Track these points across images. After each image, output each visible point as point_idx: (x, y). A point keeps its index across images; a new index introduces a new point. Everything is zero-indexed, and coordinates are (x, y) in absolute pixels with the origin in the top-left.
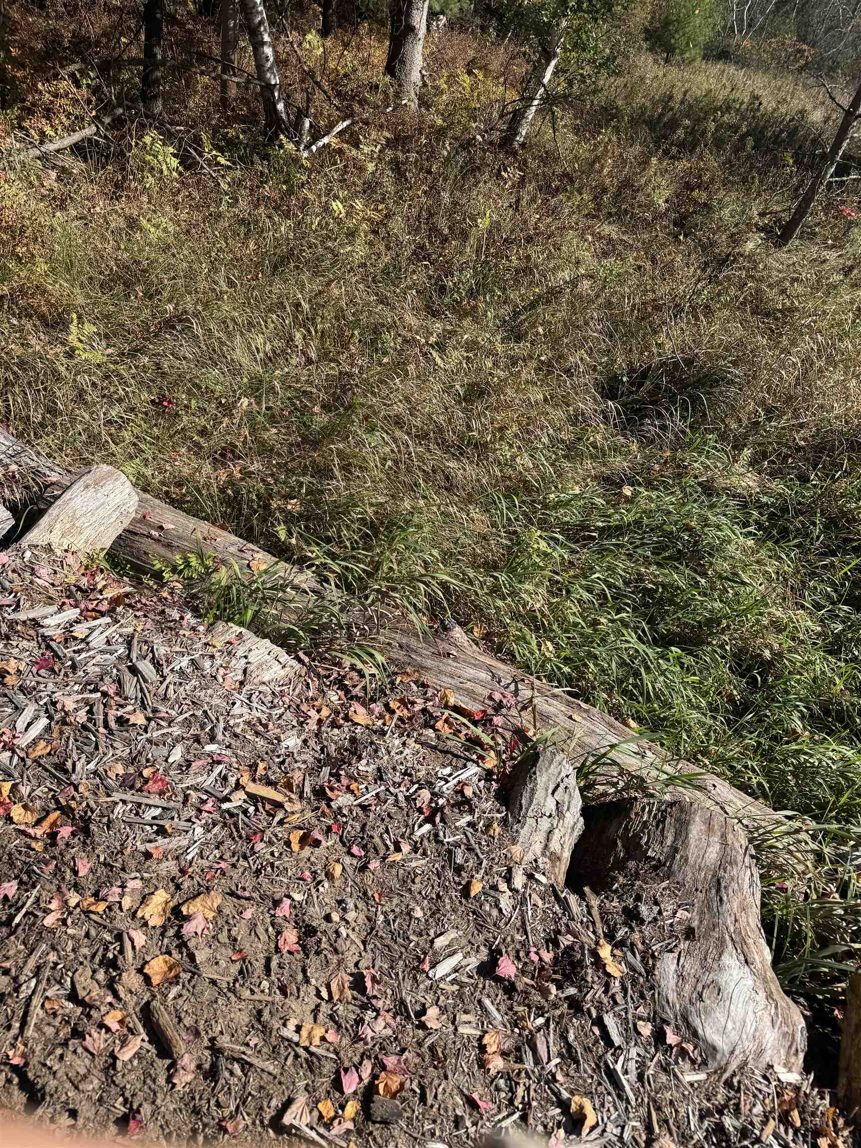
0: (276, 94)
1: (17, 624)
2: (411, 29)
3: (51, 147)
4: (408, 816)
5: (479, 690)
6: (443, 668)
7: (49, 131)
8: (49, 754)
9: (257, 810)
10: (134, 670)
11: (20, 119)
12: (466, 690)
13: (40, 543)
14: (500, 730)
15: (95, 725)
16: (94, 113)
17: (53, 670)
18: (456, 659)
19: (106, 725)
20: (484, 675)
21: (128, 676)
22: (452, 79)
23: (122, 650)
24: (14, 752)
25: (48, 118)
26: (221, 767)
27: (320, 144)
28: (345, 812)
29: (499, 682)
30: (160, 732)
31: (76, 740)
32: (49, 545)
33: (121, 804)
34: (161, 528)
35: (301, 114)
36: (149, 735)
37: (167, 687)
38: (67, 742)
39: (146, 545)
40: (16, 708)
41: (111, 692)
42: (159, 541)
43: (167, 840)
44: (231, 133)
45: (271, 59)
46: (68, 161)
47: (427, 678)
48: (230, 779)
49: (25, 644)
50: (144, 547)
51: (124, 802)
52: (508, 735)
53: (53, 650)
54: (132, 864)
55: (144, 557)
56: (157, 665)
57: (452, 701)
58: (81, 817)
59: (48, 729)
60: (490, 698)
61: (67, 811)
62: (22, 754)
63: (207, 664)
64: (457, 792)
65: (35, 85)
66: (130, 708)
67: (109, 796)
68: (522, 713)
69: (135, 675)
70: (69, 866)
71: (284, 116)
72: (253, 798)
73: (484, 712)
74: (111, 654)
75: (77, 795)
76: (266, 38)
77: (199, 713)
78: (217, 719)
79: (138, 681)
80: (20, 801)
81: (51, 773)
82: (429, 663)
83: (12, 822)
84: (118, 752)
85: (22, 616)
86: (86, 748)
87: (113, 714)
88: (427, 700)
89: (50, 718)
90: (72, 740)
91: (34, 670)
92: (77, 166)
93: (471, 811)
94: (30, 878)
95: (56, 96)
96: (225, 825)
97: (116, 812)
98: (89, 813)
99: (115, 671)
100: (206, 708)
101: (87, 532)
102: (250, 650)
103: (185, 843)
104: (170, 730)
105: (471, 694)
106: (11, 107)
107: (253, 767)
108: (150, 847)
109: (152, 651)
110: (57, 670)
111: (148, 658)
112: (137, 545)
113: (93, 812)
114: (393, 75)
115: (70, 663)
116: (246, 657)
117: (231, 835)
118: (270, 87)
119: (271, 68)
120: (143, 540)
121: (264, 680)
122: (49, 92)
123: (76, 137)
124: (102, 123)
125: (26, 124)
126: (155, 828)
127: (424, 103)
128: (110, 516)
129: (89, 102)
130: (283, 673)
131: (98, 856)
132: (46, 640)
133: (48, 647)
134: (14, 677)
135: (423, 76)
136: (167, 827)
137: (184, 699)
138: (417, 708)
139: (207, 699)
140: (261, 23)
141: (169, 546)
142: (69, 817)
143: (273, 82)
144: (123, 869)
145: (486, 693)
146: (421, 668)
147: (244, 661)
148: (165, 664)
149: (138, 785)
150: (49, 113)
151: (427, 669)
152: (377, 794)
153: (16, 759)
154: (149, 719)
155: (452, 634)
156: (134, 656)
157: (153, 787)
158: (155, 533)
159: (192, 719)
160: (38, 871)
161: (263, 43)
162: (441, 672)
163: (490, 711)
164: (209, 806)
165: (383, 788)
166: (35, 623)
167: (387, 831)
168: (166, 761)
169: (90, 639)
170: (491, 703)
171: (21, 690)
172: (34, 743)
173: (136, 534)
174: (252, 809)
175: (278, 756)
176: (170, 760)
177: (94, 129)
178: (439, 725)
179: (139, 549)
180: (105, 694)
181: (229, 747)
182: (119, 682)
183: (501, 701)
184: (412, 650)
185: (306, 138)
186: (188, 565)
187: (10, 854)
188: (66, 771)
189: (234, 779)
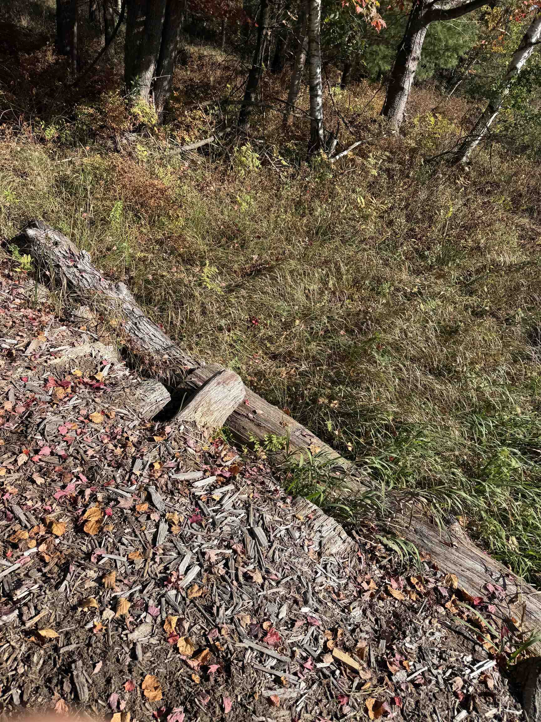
0: (320, 125)
1: (178, 483)
2: (402, 89)
3: (187, 148)
4: (448, 698)
5: (476, 579)
6: (448, 555)
7: (187, 139)
8: (201, 597)
9: (341, 673)
10: (252, 533)
11: (172, 130)
12: (467, 577)
13: (189, 420)
14: (494, 617)
15: (230, 577)
16: (214, 130)
17: (201, 525)
18: (457, 549)
19: (237, 580)
20: (480, 568)
21: (249, 538)
22: (423, 119)
23: (243, 513)
24: (178, 591)
25: (188, 131)
26: (313, 628)
27: (342, 155)
28: (403, 687)
29: (491, 575)
30: (272, 591)
31: (218, 588)
32: (195, 422)
33: (249, 651)
34: (254, 412)
35: (332, 136)
36: (265, 592)
37: (274, 552)
38: (212, 588)
39: (244, 422)
40: (179, 553)
41: (239, 550)
42: (253, 421)
43: (282, 690)
44: (289, 145)
45: (320, 105)
46: (195, 156)
47: (436, 562)
48: (320, 640)
49: (183, 500)
50: (243, 424)
51: (252, 649)
52: (500, 622)
53: (200, 508)
54: (260, 708)
55: (242, 431)
56: (266, 530)
57: (456, 585)
58: (223, 656)
59: (199, 575)
60: (485, 588)
61: (214, 649)
62: (184, 594)
63: (297, 534)
64: (480, 682)
65: (184, 112)
66: (251, 567)
67: (241, 641)
68: (510, 605)
69: (254, 539)
70: (218, 702)
71: (322, 137)
72: (337, 661)
73: (481, 599)
74: (237, 517)
75: (220, 637)
76: (320, 93)
77: (295, 578)
78: (307, 584)
79: (255, 543)
80: (183, 635)
81: (202, 614)
82: (438, 549)
83: (178, 652)
84: (245, 603)
85: (181, 477)
86: (224, 596)
87: (241, 570)
88: (437, 580)
89: (201, 565)
90: (215, 587)
91: (189, 522)
92: (200, 160)
93: (496, 705)
94: (193, 708)
95: (194, 119)
96: (321, 684)
97: (247, 656)
98: (229, 656)
99: (240, 532)
100: (299, 574)
101: (216, 414)
102: (322, 526)
103: (294, 695)
104: (277, 590)
105: (470, 581)
106: (168, 123)
107: (334, 631)
108: (270, 693)
109: (262, 518)
110: (204, 525)
111: (260, 524)
112: (239, 421)
113: (232, 655)
114: (386, 114)
115: (211, 520)
116: (320, 531)
117: (325, 693)
118: (317, 121)
119: (319, 110)
120: (244, 419)
121: (332, 552)
122: (191, 116)
123: (201, 143)
124: (217, 135)
125: (175, 133)
126: (273, 677)
127: (403, 132)
128: (229, 404)
129: (211, 123)
130: (343, 547)
131: (237, 696)
132: (195, 499)
133: (197, 504)
134: (177, 527)
135: (404, 116)
136: (282, 679)
137: (286, 564)
138: (431, 586)
139: (299, 566)
140: (318, 84)
141: (258, 425)
142: (215, 655)
143: (319, 118)
144: (254, 712)
145: (482, 583)
146: (431, 552)
147: (318, 534)
148: (271, 530)
149: (260, 635)
150: (188, 128)
151: (437, 555)
152: (423, 673)
153: (179, 598)
154: (264, 578)
155: (453, 527)
156: (251, 521)
157: (271, 640)
158: (251, 415)
159: (291, 582)
160: (198, 703)
161: (317, 96)
162: (447, 558)
163: (486, 599)
164: (308, 665)
165: (426, 668)
166: (189, 484)
167: (435, 711)
168: (277, 617)
169: (223, 502)
170: (486, 593)
171: (181, 538)
172: (191, 586)
173: (239, 414)
174: (338, 672)
175: (350, 625)
176: (280, 617)
177: (212, 138)
178: (448, 605)
179: (239, 425)
180: (235, 552)
181: (316, 610)
182: (243, 541)
183: (494, 593)
184: (425, 536)
185: (333, 151)
186: (271, 442)
187: (178, 681)
188: (212, 615)
189: (323, 641)
